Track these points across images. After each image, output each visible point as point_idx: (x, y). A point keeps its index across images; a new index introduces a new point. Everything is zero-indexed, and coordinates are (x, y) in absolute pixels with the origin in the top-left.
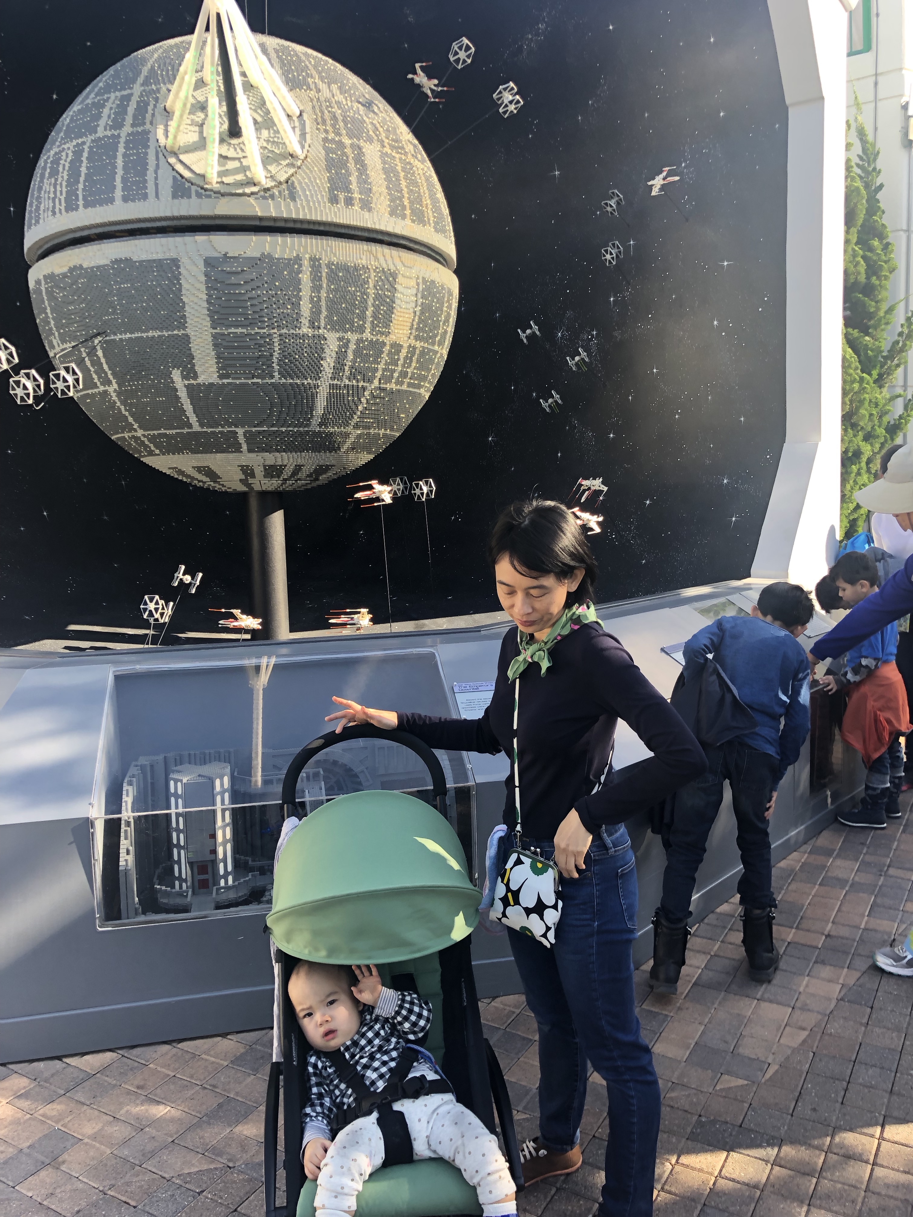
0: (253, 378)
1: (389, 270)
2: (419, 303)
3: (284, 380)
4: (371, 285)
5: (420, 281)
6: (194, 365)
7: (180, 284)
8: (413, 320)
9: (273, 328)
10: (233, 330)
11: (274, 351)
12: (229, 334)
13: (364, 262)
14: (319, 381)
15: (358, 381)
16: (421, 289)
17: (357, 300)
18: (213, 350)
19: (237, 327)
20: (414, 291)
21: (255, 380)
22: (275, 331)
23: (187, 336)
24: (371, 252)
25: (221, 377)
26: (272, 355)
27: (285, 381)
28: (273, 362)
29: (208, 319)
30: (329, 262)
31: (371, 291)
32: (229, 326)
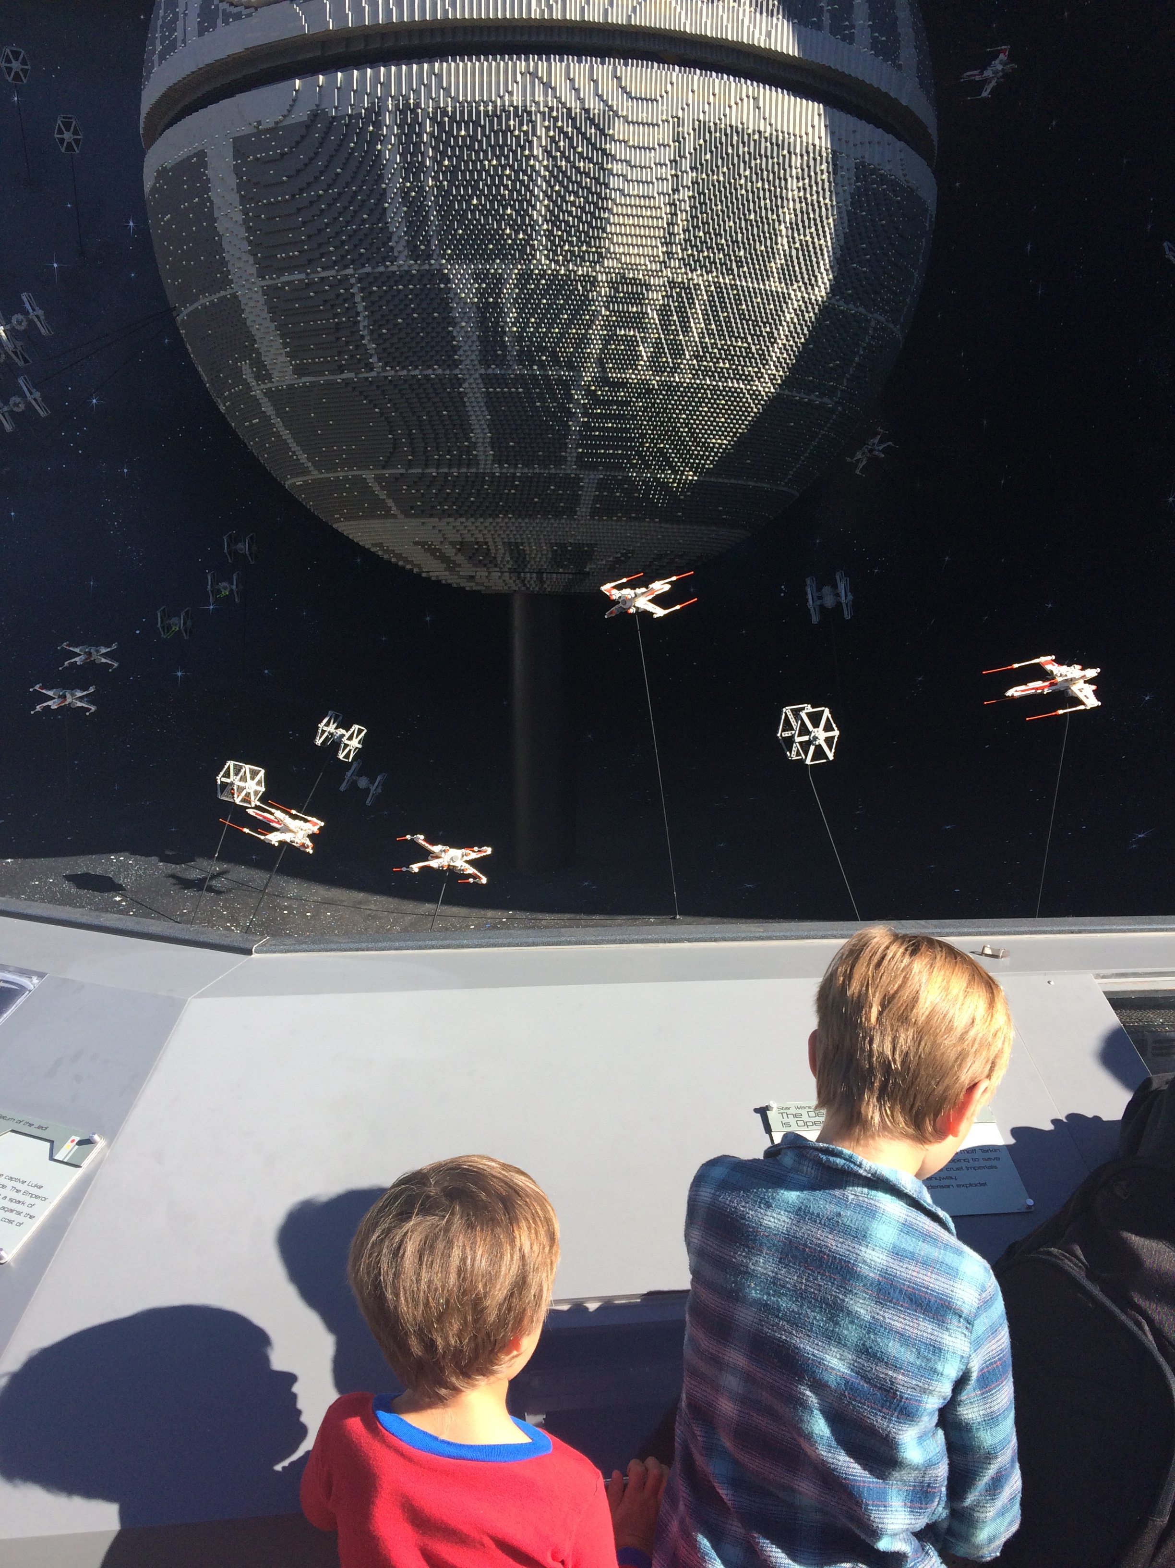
0: (342, 372)
1: (587, 111)
2: (687, 180)
3: (390, 372)
4: (538, 151)
5: (687, 129)
6: (259, 354)
7: (212, 202)
8: (671, 224)
9: (346, 267)
10: (286, 278)
11: (358, 314)
12: (285, 283)
13: (517, 100)
14: (457, 371)
15: (542, 366)
16: (689, 147)
17: (506, 187)
18: (272, 320)
19: (291, 269)
20: (667, 155)
21: (347, 375)
22: (350, 271)
23: (234, 296)
24: (534, 75)
25: (300, 371)
26: (356, 323)
27: (393, 373)
28: (362, 337)
29: (251, 260)
30: (435, 109)
31: (541, 164)
32: (281, 271)
